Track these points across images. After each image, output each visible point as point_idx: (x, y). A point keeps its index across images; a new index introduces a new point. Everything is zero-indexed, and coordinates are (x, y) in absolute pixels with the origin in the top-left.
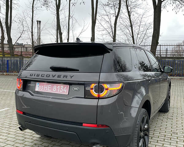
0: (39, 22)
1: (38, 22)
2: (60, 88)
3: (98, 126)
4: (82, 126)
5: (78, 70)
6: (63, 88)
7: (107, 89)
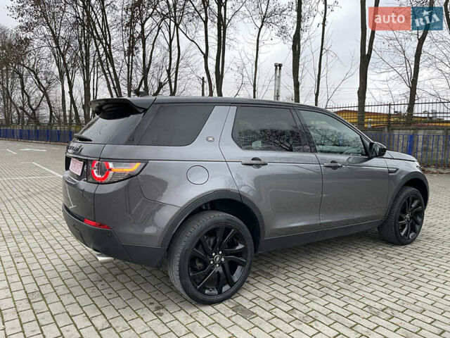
0: (278, 66)
1: (276, 66)
4: (84, 222)
5: (90, 140)
7: (110, 170)
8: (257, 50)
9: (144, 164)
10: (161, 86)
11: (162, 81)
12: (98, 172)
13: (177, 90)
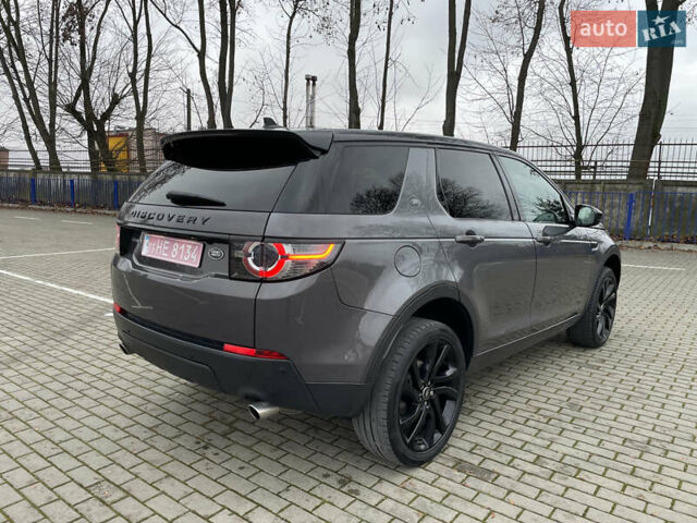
0: (311, 80)
1: (308, 80)
2: (186, 249)
3: (259, 353)
4: (222, 349)
5: (223, 204)
6: (192, 250)
7: (287, 257)
8: (288, 52)
9: (339, 246)
10: (116, 100)
11: (118, 92)
12: (254, 261)
13: (149, 109)
